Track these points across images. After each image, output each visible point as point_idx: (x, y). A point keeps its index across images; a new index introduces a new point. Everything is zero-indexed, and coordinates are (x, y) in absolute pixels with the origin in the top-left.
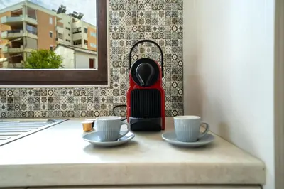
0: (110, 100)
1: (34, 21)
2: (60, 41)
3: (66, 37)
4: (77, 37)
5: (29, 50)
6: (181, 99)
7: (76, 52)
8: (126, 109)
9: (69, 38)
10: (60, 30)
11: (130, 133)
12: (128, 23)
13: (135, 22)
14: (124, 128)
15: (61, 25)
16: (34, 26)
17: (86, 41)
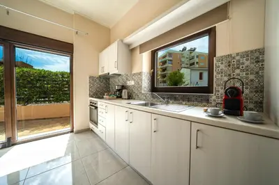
0: (215, 101)
1: (171, 59)
2: (183, 65)
3: (186, 62)
4: (192, 61)
5: (169, 72)
6: (261, 103)
7: (192, 70)
8: (223, 105)
9: (188, 63)
10: (183, 60)
11: (222, 115)
12: (226, 66)
13: (229, 66)
14: (220, 112)
15: (184, 57)
16: (171, 60)
17: (197, 63)
